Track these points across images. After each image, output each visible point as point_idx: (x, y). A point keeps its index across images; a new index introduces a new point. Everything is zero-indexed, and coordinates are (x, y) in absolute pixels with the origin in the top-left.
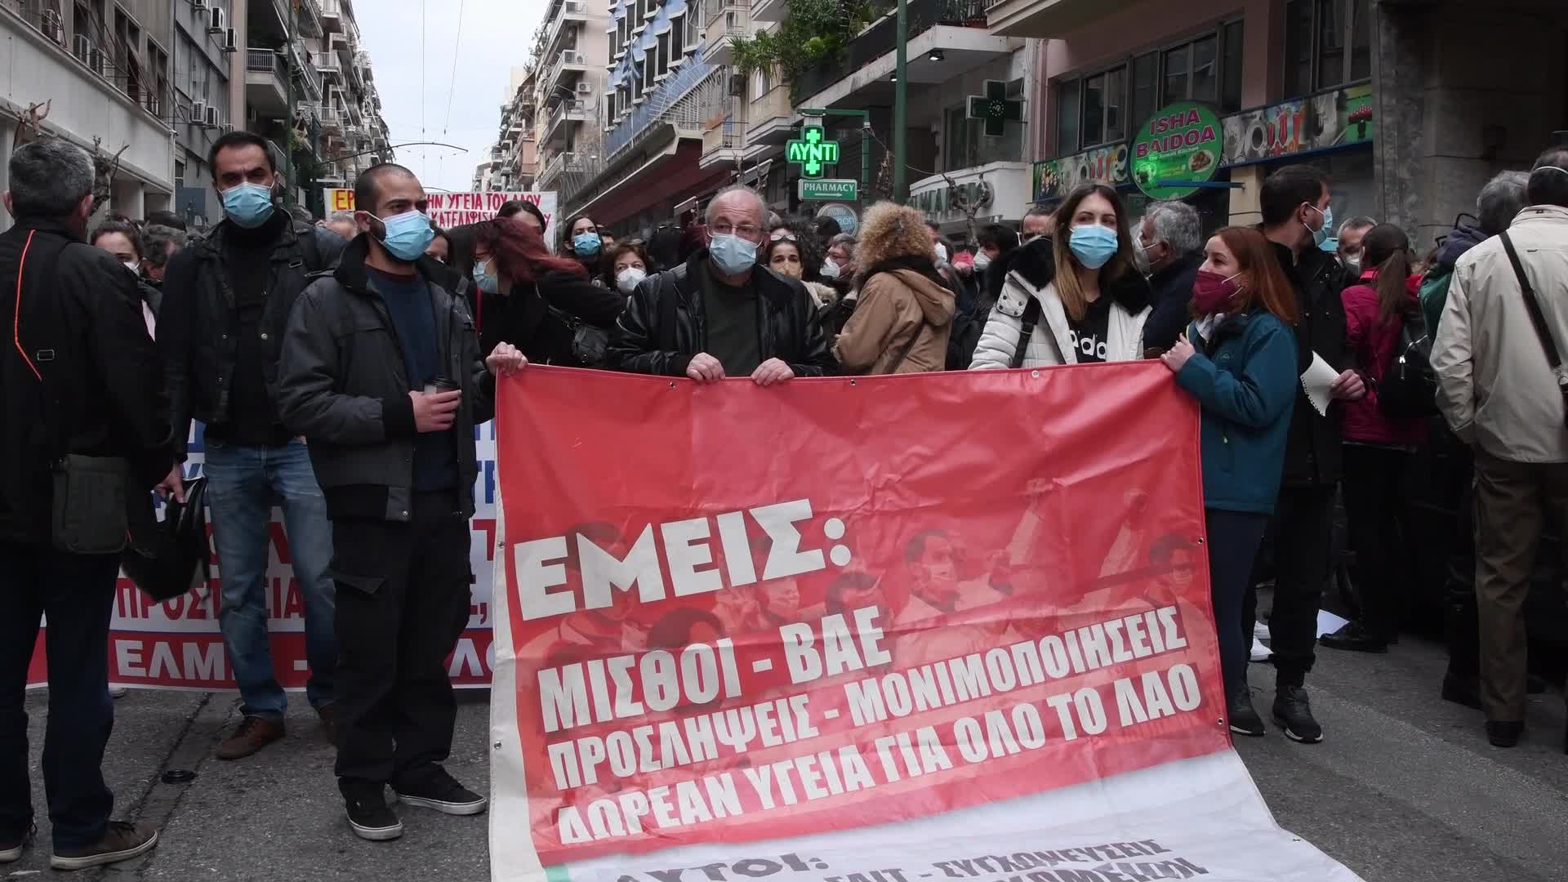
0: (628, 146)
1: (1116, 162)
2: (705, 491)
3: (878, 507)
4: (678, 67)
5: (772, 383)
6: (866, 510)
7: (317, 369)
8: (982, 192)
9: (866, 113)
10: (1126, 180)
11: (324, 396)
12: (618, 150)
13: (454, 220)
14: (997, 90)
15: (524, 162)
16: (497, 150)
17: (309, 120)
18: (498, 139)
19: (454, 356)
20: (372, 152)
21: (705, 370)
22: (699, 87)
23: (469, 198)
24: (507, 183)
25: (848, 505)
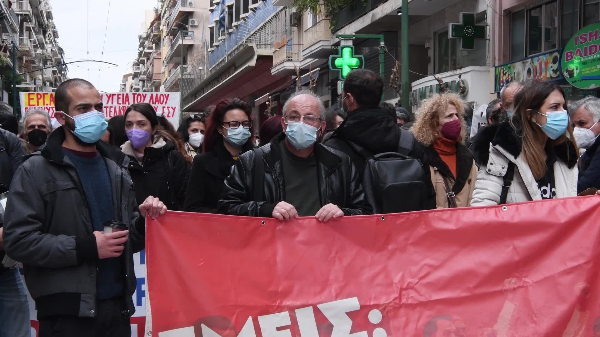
0: (223, 60)
1: (552, 65)
2: (286, 294)
3: (404, 301)
4: (256, 8)
5: (329, 220)
6: (396, 304)
7: (30, 216)
8: (460, 87)
9: (381, 36)
10: (558, 77)
11: (35, 235)
12: (217, 63)
13: (110, 112)
14: (469, 19)
15: (155, 72)
16: (137, 64)
17: (10, 46)
18: (137, 57)
19: (124, 206)
20: (53, 67)
21: (285, 213)
22: (270, 21)
23: (121, 97)
24: (143, 86)
25: (383, 301)
